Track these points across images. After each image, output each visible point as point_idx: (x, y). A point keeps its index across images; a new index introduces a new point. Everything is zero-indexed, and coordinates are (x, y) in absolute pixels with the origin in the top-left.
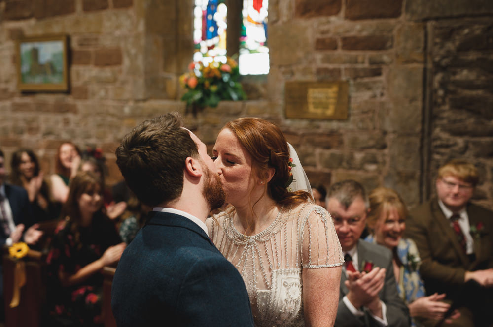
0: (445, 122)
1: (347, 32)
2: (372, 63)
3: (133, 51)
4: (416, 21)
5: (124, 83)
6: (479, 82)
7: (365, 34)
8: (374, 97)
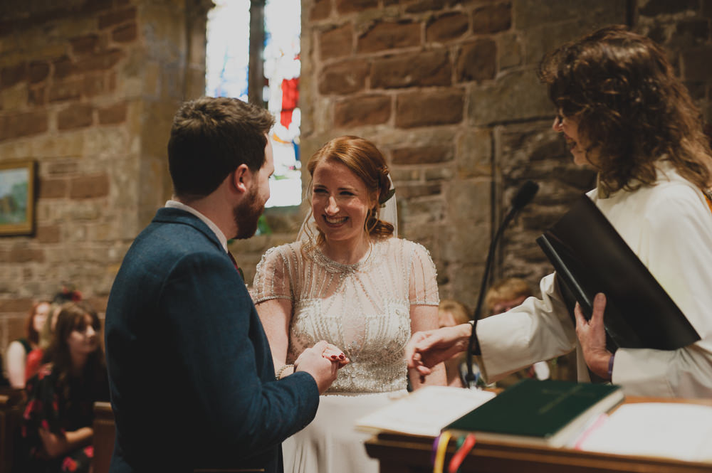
0: (518, 247)
1: (399, 142)
2: (429, 179)
3: (124, 178)
4: (481, 127)
5: (110, 219)
6: (557, 197)
7: (420, 144)
8: (432, 220)
